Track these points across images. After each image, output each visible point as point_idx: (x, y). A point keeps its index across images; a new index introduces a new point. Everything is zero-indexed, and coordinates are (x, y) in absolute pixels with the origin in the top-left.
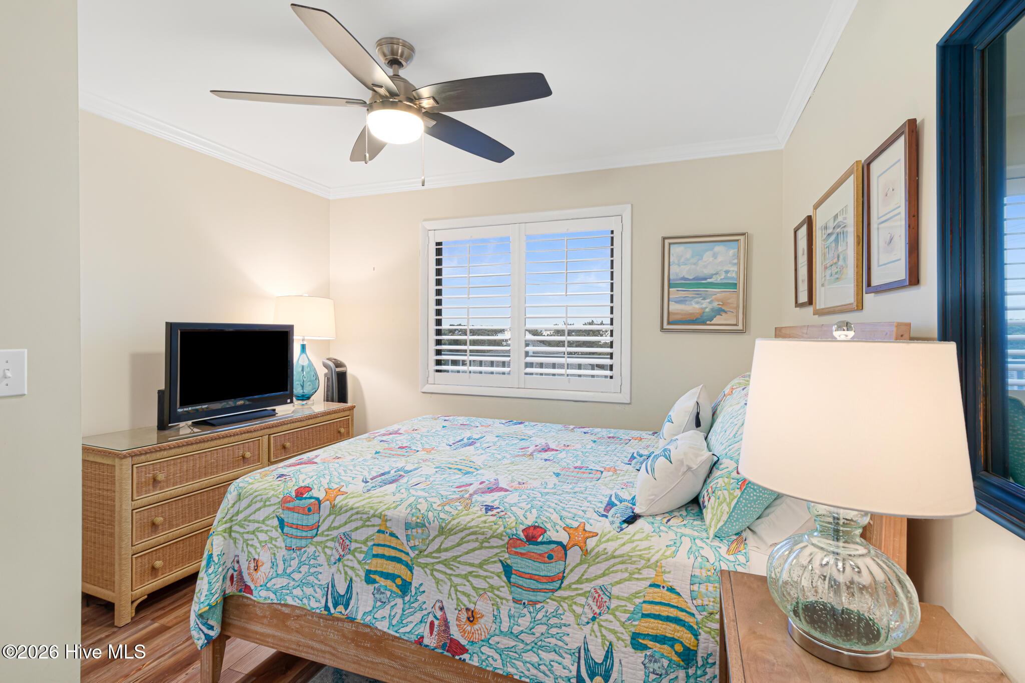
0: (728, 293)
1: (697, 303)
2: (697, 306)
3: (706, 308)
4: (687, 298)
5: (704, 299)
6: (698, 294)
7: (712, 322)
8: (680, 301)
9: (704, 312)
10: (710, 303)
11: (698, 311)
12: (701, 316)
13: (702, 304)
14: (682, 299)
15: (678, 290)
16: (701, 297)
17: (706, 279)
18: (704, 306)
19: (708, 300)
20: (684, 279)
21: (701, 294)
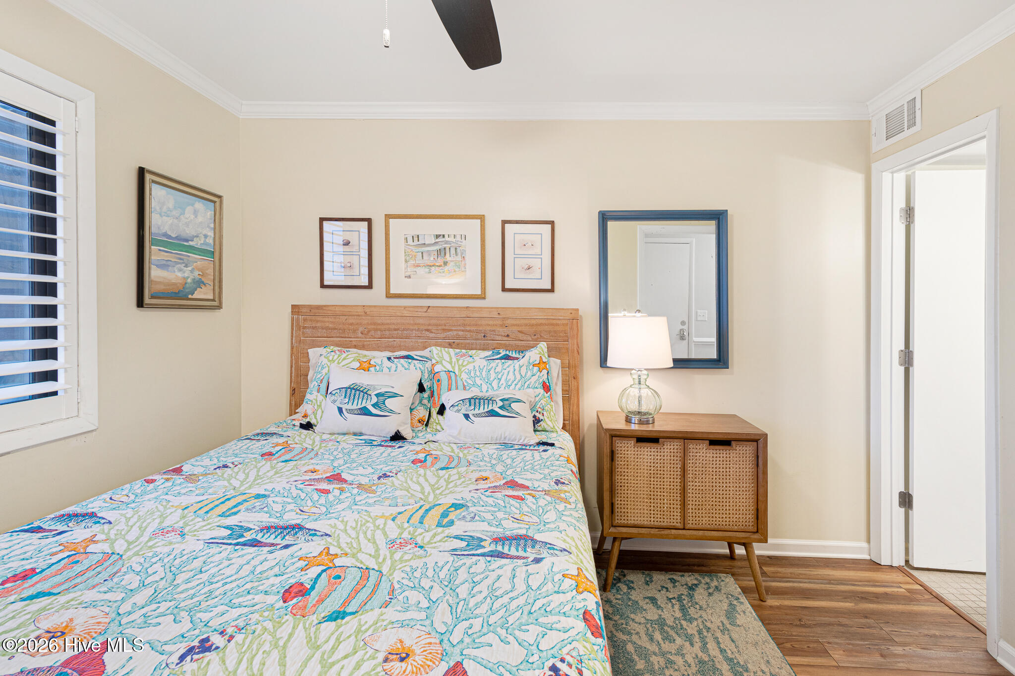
0: (206, 262)
1: (180, 270)
2: (180, 274)
3: (188, 277)
4: (169, 263)
5: (186, 266)
6: (180, 259)
7: (194, 296)
8: (163, 266)
9: (186, 283)
10: (192, 271)
11: (180, 281)
12: (183, 288)
13: (184, 272)
14: (164, 262)
15: (160, 250)
16: (183, 263)
17: (187, 241)
18: (186, 275)
19: (190, 268)
20: (166, 235)
21: (183, 260)
